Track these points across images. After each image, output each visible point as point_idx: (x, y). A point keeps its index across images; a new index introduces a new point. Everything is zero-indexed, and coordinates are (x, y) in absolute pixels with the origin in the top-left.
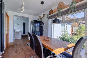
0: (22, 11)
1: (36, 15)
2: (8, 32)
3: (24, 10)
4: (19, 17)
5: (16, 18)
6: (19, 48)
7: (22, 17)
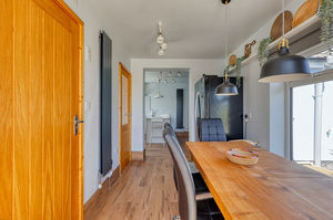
0: (161, 52)
1: (216, 54)
2: (129, 121)
3: (164, 46)
4: (161, 71)
5: (150, 78)
6: (154, 175)
7: (170, 71)
